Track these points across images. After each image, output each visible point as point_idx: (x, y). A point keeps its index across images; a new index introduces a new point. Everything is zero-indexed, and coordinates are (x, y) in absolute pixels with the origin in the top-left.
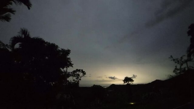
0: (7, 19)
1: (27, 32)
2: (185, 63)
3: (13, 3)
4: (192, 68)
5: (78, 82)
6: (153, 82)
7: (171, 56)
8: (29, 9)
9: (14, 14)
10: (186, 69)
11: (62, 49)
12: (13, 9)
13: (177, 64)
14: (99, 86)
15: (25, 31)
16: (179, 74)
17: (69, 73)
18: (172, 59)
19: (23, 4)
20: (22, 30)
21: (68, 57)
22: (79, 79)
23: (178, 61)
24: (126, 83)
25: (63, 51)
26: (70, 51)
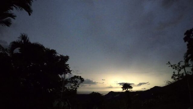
0: (8, 24)
1: (26, 38)
2: (183, 69)
3: (14, 8)
4: (190, 73)
5: (76, 89)
6: (152, 89)
7: (169, 62)
8: (30, 15)
9: (14, 19)
10: (185, 75)
11: (61, 55)
12: (14, 14)
13: (175, 69)
14: (98, 93)
15: (25, 36)
16: (177, 80)
17: (67, 79)
18: (170, 65)
19: (23, 9)
20: (22, 35)
21: (67, 63)
22: (77, 86)
23: (176, 67)
24: (125, 90)
25: (62, 57)
26: (69, 57)
